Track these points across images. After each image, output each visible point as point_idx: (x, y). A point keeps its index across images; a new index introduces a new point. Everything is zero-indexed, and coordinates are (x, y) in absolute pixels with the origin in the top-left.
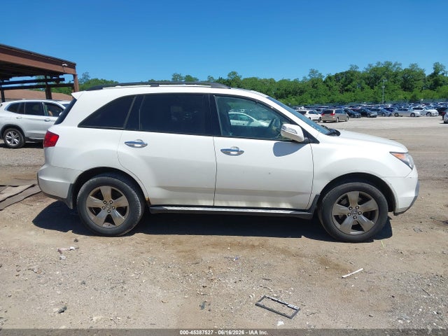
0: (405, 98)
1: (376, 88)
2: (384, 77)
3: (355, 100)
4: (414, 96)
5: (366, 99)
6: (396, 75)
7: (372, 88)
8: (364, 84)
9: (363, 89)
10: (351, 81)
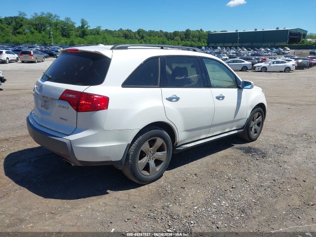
0: (66, 42)
1: (43, 33)
2: (47, 25)
3: (28, 42)
4: (72, 42)
5: (37, 41)
6: (56, 24)
7: (40, 32)
8: (32, 29)
9: (32, 33)
10: (21, 26)
